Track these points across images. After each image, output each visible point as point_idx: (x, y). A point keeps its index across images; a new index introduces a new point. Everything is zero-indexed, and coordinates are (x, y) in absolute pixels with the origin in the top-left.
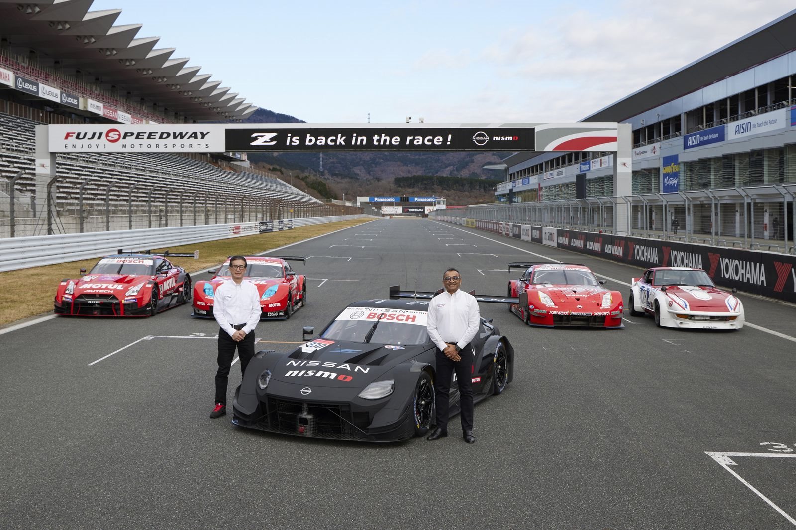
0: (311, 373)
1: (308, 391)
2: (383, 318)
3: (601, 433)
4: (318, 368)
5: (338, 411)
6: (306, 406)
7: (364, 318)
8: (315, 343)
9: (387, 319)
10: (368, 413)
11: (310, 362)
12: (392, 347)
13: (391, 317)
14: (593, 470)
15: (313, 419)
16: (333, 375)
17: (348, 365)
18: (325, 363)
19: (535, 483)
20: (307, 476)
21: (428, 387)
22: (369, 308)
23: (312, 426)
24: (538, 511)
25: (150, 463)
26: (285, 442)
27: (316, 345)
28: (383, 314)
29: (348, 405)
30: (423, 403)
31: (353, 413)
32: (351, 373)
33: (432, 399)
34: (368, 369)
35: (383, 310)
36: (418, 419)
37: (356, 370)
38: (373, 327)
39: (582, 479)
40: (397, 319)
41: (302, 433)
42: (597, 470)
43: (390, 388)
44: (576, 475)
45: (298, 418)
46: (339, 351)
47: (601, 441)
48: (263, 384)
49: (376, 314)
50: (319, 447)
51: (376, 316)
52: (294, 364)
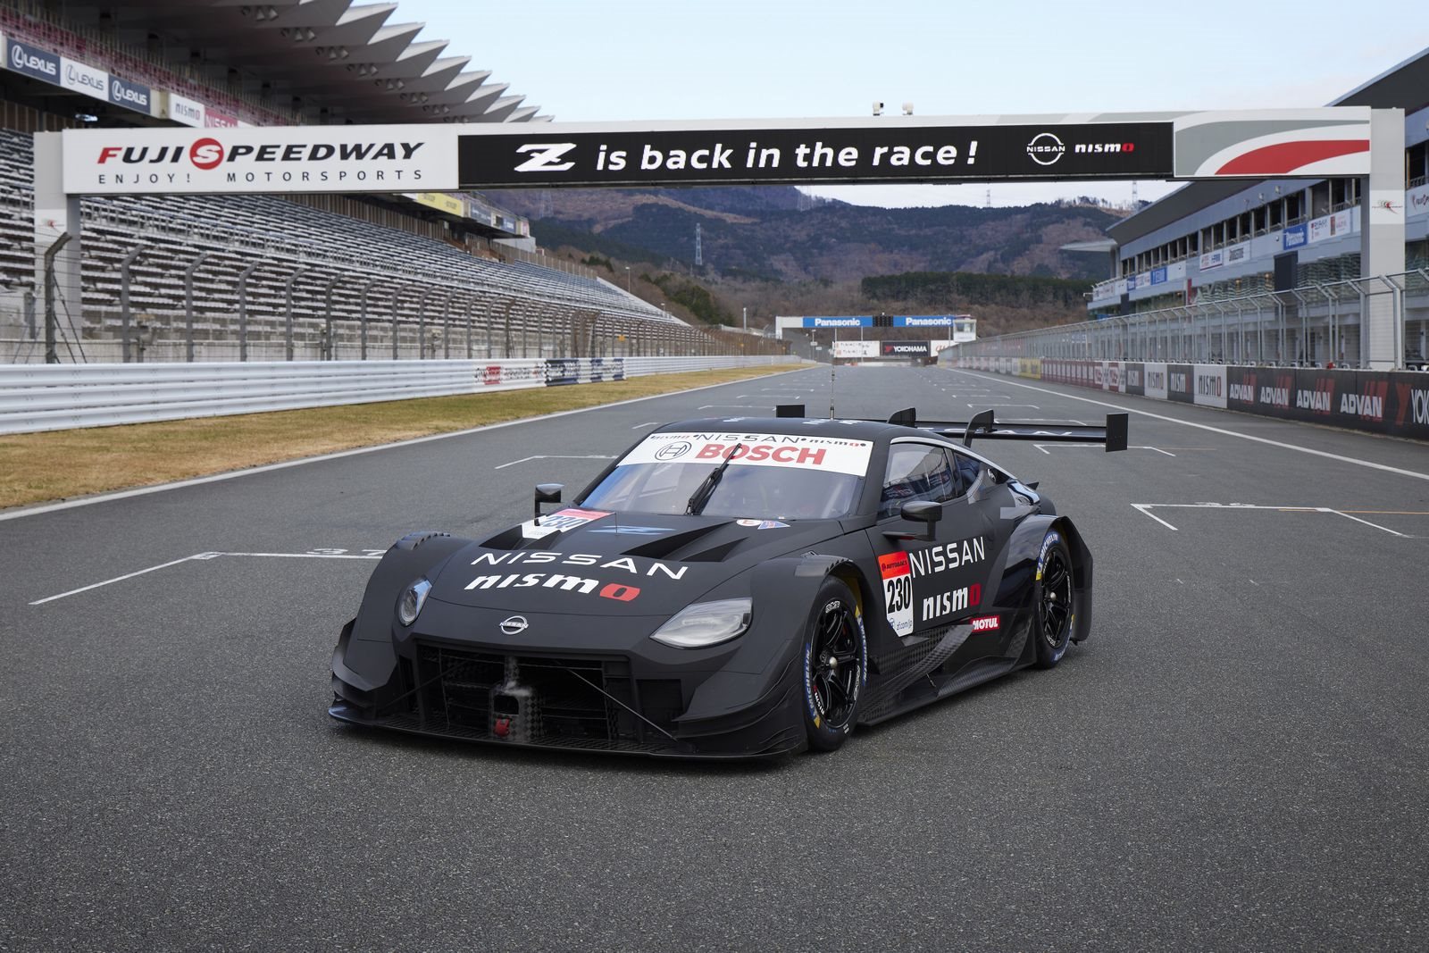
0: (531, 580)
1: (519, 625)
2: (741, 455)
3: (1319, 750)
4: (549, 569)
5: (596, 678)
6: (512, 664)
7: (690, 458)
8: (558, 518)
9: (751, 458)
10: (678, 681)
11: (533, 556)
12: (756, 523)
13: (761, 453)
14: (1293, 831)
15: (533, 698)
16: (590, 585)
17: (630, 561)
18: (572, 557)
19: (1124, 860)
20: (488, 834)
21: (846, 621)
22: (706, 434)
23: (529, 718)
24: (1127, 926)
25: (76, 802)
26: (457, 760)
27: (560, 522)
28: (739, 446)
29: (624, 659)
30: (833, 661)
31: (638, 680)
32: (639, 579)
33: (859, 653)
34: (684, 569)
35: (741, 438)
36: (816, 703)
37: (651, 573)
38: (712, 476)
39: (1261, 852)
40: (776, 456)
41: (503, 735)
42: (1304, 831)
43: (739, 619)
44: (1243, 841)
45: (492, 695)
46: (614, 531)
47: (1318, 767)
48: (411, 614)
49: (721, 447)
50: (545, 773)
51: (722, 451)
52: (492, 561)
